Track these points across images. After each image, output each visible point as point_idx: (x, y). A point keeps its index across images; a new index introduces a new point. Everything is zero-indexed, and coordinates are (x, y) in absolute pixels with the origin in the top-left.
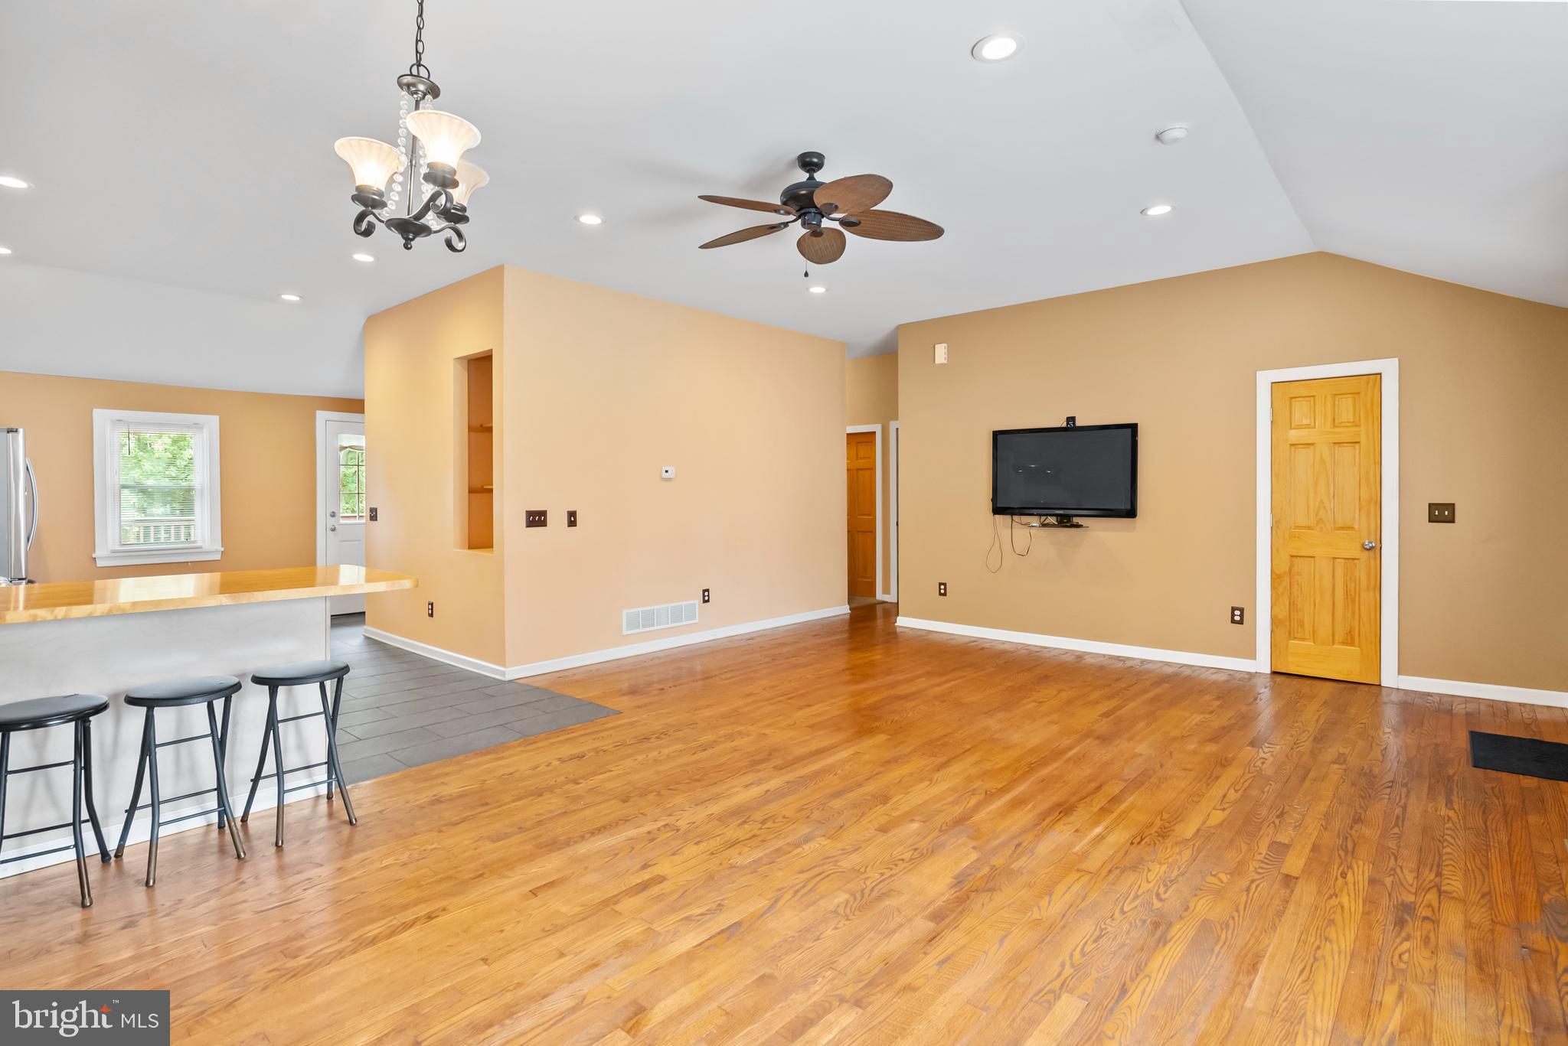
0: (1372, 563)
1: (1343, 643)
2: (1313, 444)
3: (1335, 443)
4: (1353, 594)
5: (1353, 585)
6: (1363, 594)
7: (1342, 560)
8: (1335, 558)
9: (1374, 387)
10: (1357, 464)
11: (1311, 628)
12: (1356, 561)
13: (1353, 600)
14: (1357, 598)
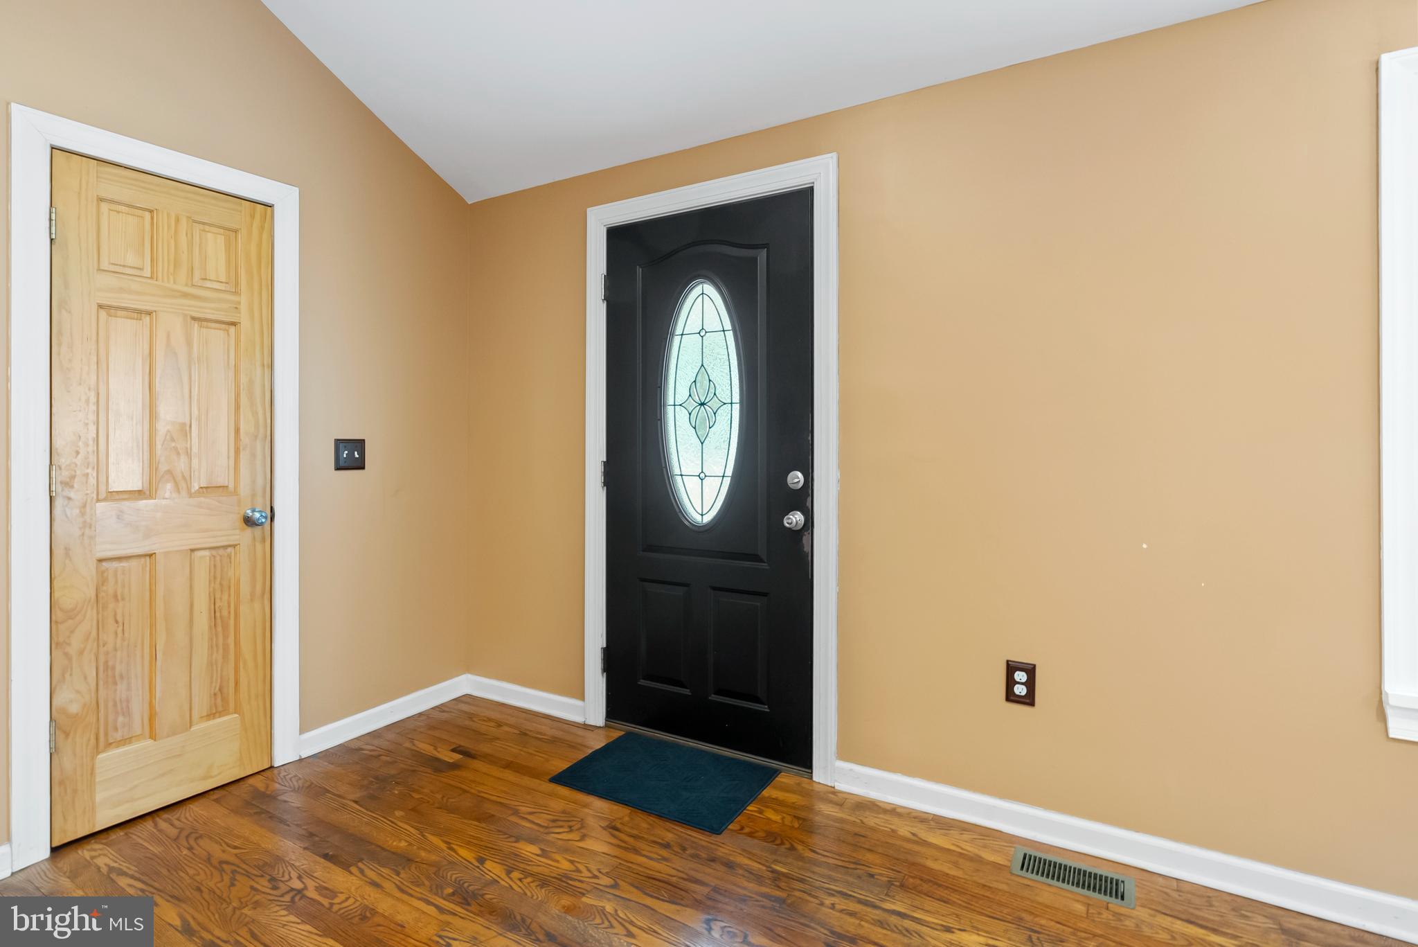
0: (259, 547)
1: (211, 716)
2: (149, 313)
3: (194, 319)
4: (225, 613)
5: (225, 597)
6: (244, 609)
7: (207, 553)
8: (192, 550)
9: (262, 228)
10: (232, 362)
11: (146, 706)
12: (229, 550)
13: (225, 628)
14: (232, 622)
